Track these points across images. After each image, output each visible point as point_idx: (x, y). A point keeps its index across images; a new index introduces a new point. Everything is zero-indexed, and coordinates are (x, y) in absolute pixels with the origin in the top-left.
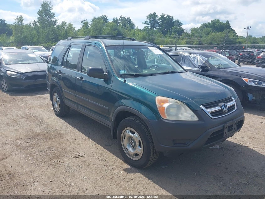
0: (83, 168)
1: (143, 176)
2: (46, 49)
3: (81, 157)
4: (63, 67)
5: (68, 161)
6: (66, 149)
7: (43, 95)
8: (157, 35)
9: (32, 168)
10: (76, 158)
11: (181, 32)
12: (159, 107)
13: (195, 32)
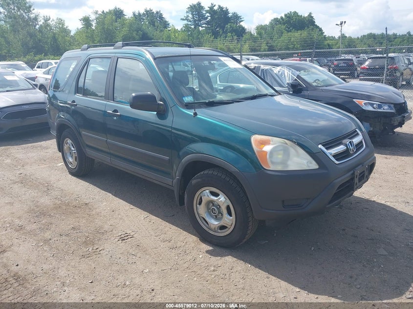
0: (138, 255)
1: (236, 259)
2: (28, 65)
3: (129, 239)
4: (79, 95)
5: (110, 247)
6: (101, 227)
7: (39, 143)
8: (205, 38)
9: (53, 264)
10: (122, 240)
11: (241, 32)
12: (258, 152)
13: (263, 32)
